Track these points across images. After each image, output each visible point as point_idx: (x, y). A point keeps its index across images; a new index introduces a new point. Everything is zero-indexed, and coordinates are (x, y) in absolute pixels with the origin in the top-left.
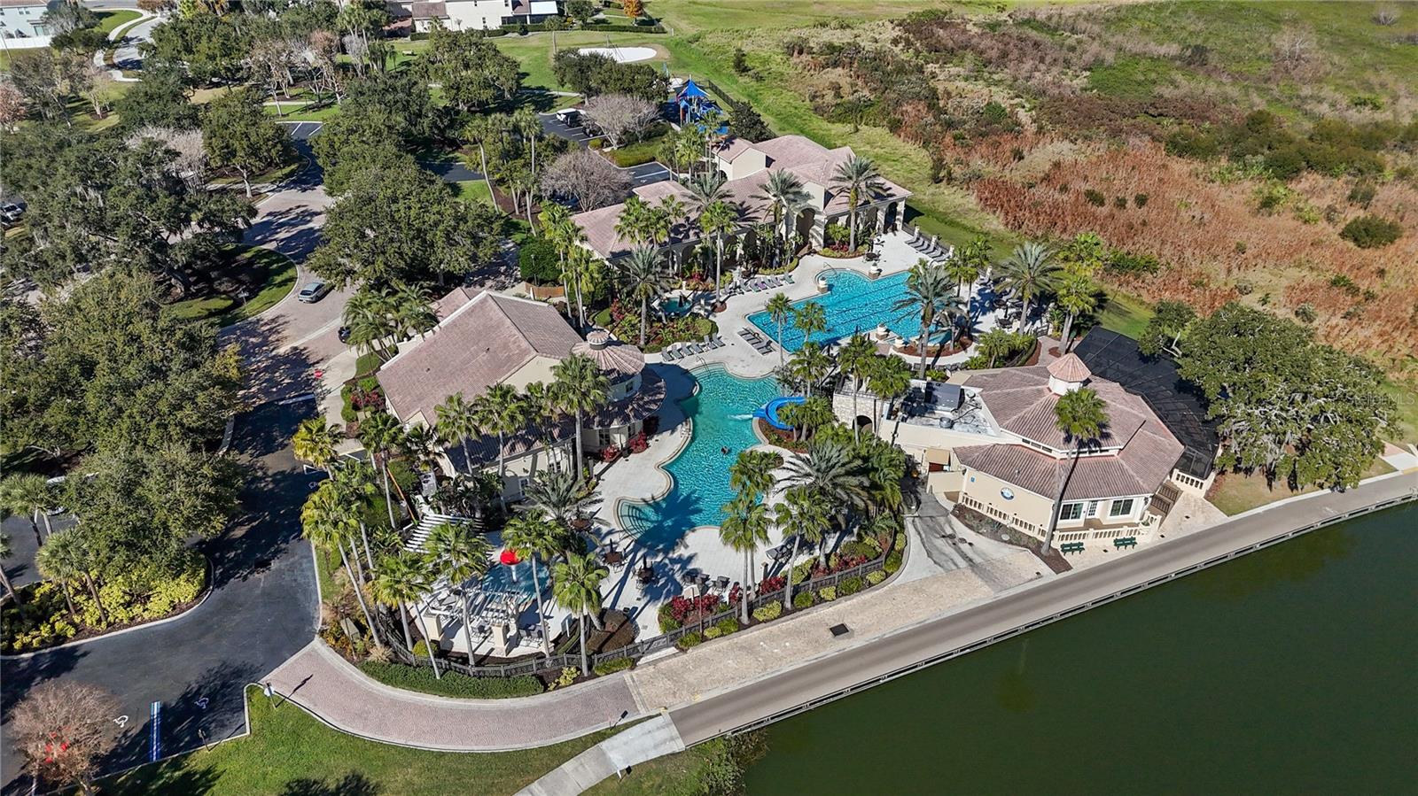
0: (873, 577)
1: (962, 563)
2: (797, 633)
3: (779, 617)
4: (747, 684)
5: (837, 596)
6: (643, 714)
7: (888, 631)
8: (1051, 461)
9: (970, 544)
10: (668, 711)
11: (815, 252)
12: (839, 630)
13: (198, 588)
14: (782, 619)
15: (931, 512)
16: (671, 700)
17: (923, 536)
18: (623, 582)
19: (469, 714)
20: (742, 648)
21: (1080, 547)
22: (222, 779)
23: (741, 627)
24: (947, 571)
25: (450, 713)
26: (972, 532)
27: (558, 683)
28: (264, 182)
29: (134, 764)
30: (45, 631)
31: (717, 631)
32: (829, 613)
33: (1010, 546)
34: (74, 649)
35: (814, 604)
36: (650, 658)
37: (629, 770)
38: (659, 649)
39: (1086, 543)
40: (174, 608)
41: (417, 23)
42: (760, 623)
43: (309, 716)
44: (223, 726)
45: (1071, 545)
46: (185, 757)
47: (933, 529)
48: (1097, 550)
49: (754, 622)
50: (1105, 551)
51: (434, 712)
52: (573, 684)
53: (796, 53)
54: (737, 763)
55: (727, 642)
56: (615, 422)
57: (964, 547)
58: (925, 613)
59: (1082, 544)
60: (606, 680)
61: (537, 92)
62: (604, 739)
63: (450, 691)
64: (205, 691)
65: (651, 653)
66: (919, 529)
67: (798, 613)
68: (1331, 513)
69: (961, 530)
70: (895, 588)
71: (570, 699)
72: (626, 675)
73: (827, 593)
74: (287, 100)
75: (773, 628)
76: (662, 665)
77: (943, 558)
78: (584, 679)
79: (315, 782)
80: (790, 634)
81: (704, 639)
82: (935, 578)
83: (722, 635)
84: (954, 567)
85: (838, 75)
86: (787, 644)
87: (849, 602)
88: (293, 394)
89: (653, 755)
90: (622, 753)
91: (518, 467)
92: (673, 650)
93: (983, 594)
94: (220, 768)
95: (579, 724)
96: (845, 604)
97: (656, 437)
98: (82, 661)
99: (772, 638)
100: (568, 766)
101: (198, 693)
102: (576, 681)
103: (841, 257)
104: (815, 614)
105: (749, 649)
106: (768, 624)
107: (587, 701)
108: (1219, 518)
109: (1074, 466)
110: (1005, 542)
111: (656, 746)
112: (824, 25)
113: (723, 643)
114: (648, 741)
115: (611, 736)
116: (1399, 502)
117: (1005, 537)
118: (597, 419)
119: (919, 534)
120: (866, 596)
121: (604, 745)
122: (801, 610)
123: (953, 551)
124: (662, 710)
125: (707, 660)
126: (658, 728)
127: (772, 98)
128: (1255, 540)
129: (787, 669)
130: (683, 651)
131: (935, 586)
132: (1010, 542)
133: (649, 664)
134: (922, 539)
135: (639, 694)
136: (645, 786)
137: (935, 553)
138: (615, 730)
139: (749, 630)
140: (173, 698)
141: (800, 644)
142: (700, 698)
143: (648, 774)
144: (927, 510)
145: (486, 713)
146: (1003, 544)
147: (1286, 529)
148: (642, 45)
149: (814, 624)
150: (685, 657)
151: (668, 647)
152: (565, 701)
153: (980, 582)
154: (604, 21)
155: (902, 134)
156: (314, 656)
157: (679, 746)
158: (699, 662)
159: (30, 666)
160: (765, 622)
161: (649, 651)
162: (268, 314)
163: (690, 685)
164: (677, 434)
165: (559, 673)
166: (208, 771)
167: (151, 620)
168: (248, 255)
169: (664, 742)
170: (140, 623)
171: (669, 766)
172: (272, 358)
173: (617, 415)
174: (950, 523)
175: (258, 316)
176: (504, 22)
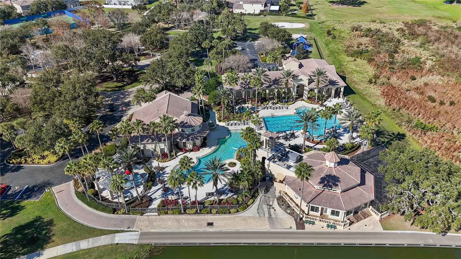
0: (232, 210)
1: (267, 215)
2: (197, 221)
3: (194, 214)
4: (169, 231)
5: (216, 213)
6: (134, 229)
7: (224, 230)
8: (313, 189)
9: (275, 210)
10: (141, 231)
11: (304, 100)
12: (210, 224)
13: (57, 159)
14: (195, 215)
15: (270, 196)
16: (145, 228)
17: (261, 202)
18: (159, 189)
19: (91, 213)
20: (177, 220)
21: (313, 223)
22: (24, 210)
23: (180, 213)
24: (260, 216)
25: (87, 211)
26: (278, 206)
27: (118, 213)
28: (159, 52)
29: (11, 199)
30: (19, 160)
31: (172, 212)
32: (210, 218)
33: (288, 215)
34: (22, 166)
35: (208, 213)
36: (149, 214)
37: (117, 244)
38: (153, 212)
39: (317, 222)
40: (49, 163)
41: (234, 10)
42: (187, 214)
43: (55, 200)
44: (35, 196)
45: (310, 221)
46: (21, 201)
47: (266, 201)
48: (320, 226)
49: (185, 213)
50: (323, 227)
51: (83, 209)
52: (122, 214)
53: (355, 31)
54: (150, 254)
55: (173, 217)
56: (184, 140)
57: (272, 211)
58: (241, 228)
59: (315, 222)
60: (132, 216)
61: (256, 35)
62: (118, 233)
63: (89, 205)
64: (39, 186)
65: (150, 213)
66: (262, 200)
67: (201, 215)
68: (431, 242)
69: (276, 205)
70: (238, 217)
71: (119, 218)
72: (138, 217)
73: (214, 211)
74: (183, 30)
75: (190, 217)
76: (150, 217)
77: (262, 212)
78: (126, 214)
79: (43, 218)
80: (194, 220)
81: (167, 213)
82: (254, 218)
83: (173, 214)
84: (263, 216)
85: (365, 40)
86: (191, 223)
87: (219, 216)
88: (119, 113)
89: (127, 242)
90: (120, 239)
91: (150, 147)
92: (157, 214)
93: (266, 227)
94: (26, 207)
95: (115, 226)
96: (218, 216)
97: (204, 148)
98: (21, 170)
99: (187, 220)
100: (103, 237)
101: (37, 186)
102: (123, 214)
103: (311, 103)
104: (206, 217)
105: (178, 221)
106: (190, 215)
107: (122, 221)
108: (380, 229)
109: (321, 193)
110: (288, 213)
111: (130, 240)
112: (374, 21)
113: (172, 216)
114: (129, 238)
115: (120, 232)
116: (454, 246)
117: (288, 211)
118: (180, 138)
119: (260, 202)
120: (227, 216)
121: (117, 234)
122: (203, 214)
123: (267, 210)
124: (139, 230)
125: (164, 220)
126: (134, 235)
127: (333, 45)
128: (388, 242)
129: (184, 231)
130: (159, 215)
131: (251, 220)
132: (289, 214)
133: (147, 216)
134: (260, 203)
135: (137, 223)
136: (118, 250)
137: (260, 209)
138: (123, 231)
139: (182, 215)
140: (31, 186)
141: (194, 224)
142: (152, 231)
143: (122, 247)
144: (269, 194)
145: (95, 215)
146: (286, 213)
147: (405, 242)
148: (302, 23)
149: (203, 220)
150: (158, 217)
151: (156, 212)
152: (116, 218)
153: (268, 223)
154: (295, 14)
155: (371, 64)
156: (69, 185)
157: (136, 242)
158: (160, 220)
159: (11, 168)
160: (188, 214)
161: (150, 212)
162: (130, 90)
163: (153, 225)
164: (211, 149)
165: (120, 210)
166: (23, 207)
167: (42, 164)
168: (138, 72)
169: (133, 239)
170: (40, 164)
171: (129, 247)
172: (122, 102)
173: (186, 138)
174: (273, 201)
175: (128, 90)
176: (261, 12)
